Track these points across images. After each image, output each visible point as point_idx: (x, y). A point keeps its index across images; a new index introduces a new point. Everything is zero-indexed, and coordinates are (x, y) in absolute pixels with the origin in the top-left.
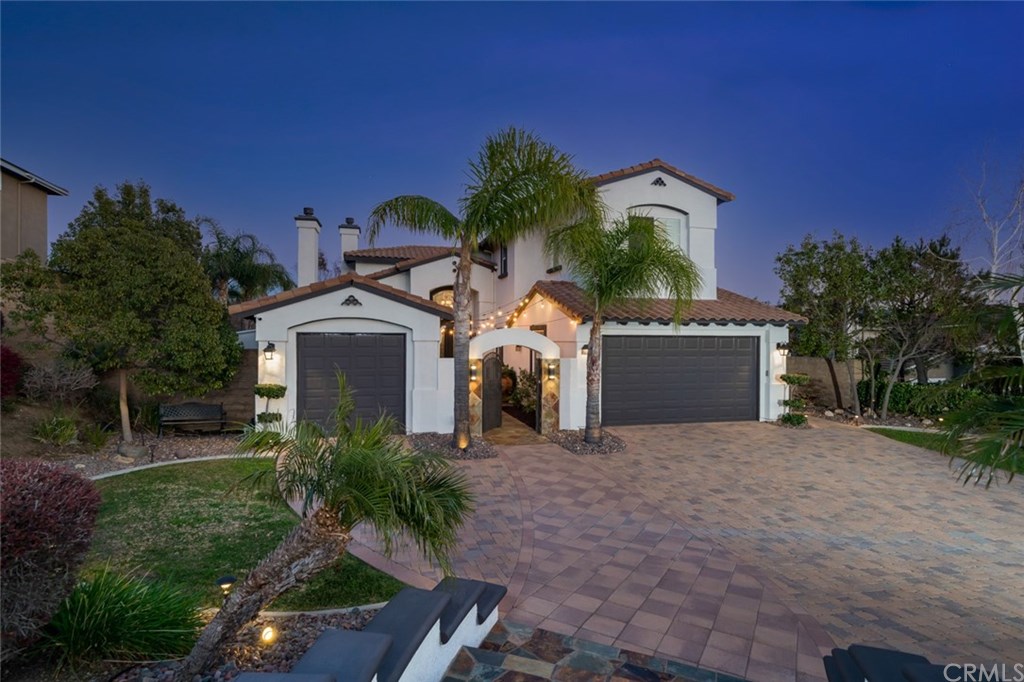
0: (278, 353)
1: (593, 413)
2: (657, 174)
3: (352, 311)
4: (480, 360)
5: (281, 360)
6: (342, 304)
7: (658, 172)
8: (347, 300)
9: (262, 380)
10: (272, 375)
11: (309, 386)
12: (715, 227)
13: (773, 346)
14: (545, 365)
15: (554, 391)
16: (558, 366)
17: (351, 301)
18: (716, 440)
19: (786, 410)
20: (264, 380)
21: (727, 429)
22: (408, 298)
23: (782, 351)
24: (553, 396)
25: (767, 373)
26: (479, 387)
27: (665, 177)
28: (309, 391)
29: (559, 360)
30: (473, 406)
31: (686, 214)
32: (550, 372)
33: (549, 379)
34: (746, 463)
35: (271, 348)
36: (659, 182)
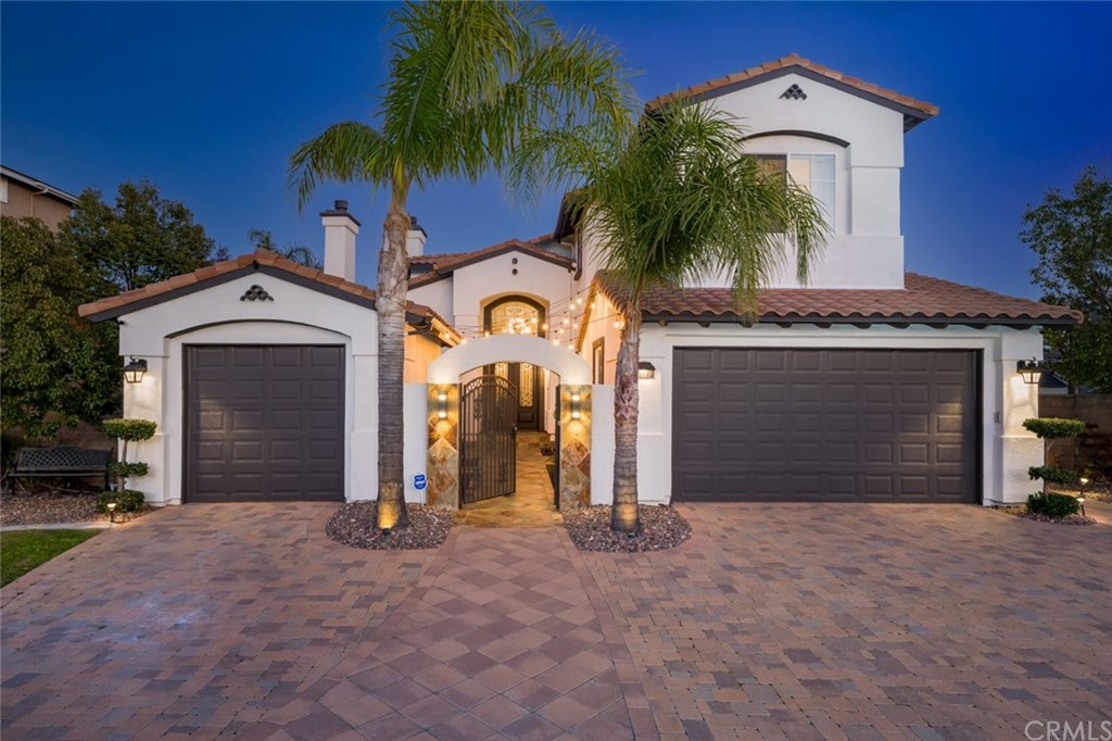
0: (152, 374)
1: (623, 477)
2: (791, 79)
3: (256, 309)
4: (455, 385)
5: (156, 384)
6: (243, 299)
7: (793, 75)
8: (249, 293)
9: (129, 415)
10: (142, 406)
11: (203, 424)
12: (902, 165)
13: (1009, 366)
14: (565, 395)
15: (582, 439)
16: (589, 396)
17: (256, 294)
18: (874, 537)
19: (1037, 487)
20: (132, 413)
21: (907, 517)
22: (342, 287)
23: (1027, 376)
24: (580, 447)
25: (998, 417)
26: (454, 429)
27: (805, 84)
28: (203, 431)
29: (590, 387)
30: (444, 460)
31: (845, 144)
32: (573, 406)
33: (573, 419)
34: (911, 589)
35: (141, 365)
36: (795, 92)
